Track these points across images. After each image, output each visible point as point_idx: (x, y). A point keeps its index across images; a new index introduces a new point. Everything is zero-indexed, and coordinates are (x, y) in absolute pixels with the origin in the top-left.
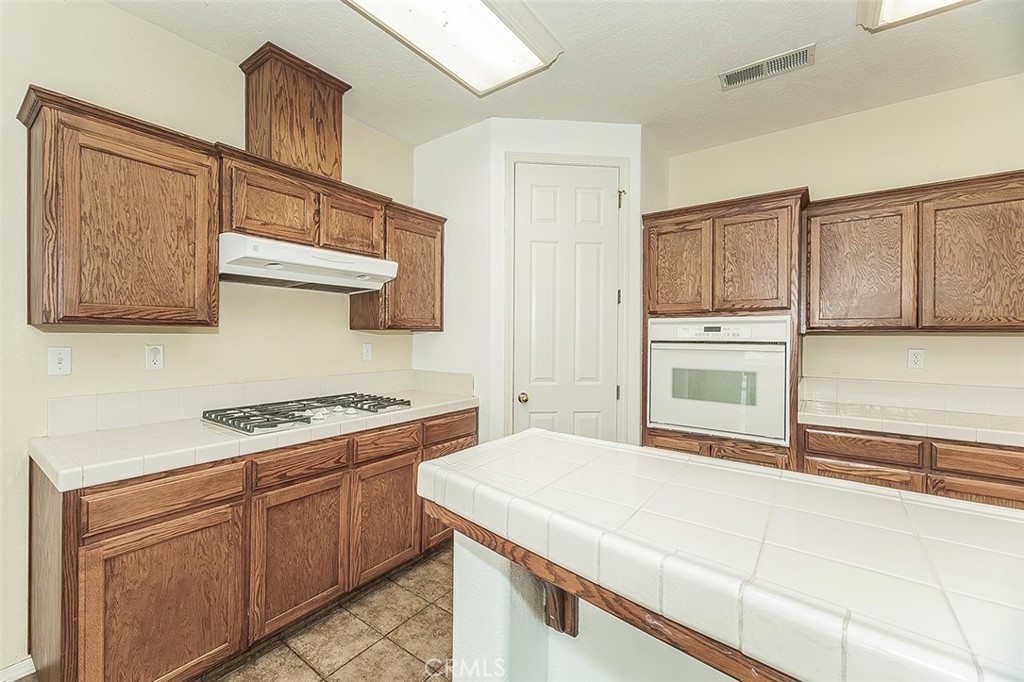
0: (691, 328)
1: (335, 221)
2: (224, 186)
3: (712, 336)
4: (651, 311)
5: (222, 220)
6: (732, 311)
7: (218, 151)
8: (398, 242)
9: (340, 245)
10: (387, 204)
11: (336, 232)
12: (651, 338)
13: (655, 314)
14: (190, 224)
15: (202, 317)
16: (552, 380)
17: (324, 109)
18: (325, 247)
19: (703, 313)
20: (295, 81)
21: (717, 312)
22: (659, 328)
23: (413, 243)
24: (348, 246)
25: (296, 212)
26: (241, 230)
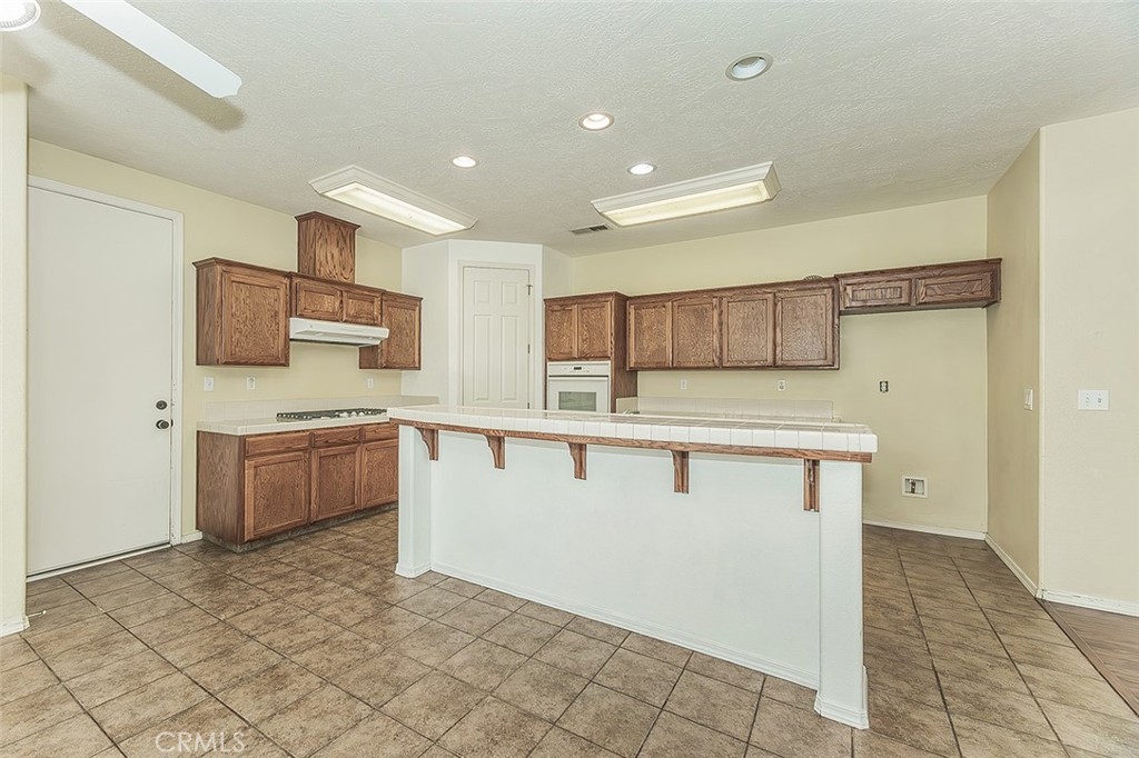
0: (567, 368)
1: (352, 306)
2: (293, 293)
3: (577, 372)
4: (549, 358)
5: (292, 311)
6: (587, 359)
7: (289, 275)
8: (390, 315)
9: (353, 320)
10: (384, 293)
11: (352, 312)
12: (548, 374)
13: (551, 360)
14: (276, 314)
15: (282, 361)
16: (487, 399)
17: (345, 241)
18: (345, 321)
19: (574, 359)
20: (329, 229)
21: (580, 359)
22: (554, 368)
23: (401, 315)
24: (359, 320)
25: (330, 303)
26: (302, 316)
